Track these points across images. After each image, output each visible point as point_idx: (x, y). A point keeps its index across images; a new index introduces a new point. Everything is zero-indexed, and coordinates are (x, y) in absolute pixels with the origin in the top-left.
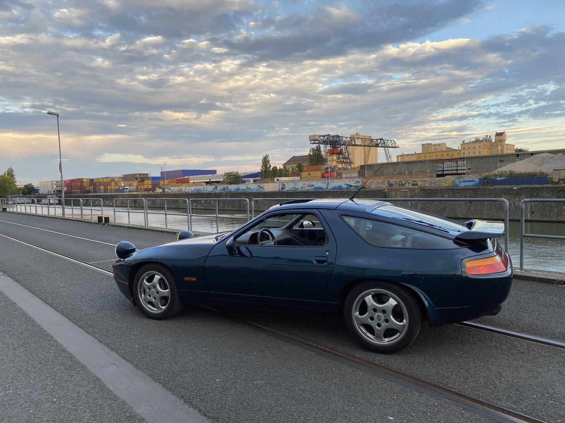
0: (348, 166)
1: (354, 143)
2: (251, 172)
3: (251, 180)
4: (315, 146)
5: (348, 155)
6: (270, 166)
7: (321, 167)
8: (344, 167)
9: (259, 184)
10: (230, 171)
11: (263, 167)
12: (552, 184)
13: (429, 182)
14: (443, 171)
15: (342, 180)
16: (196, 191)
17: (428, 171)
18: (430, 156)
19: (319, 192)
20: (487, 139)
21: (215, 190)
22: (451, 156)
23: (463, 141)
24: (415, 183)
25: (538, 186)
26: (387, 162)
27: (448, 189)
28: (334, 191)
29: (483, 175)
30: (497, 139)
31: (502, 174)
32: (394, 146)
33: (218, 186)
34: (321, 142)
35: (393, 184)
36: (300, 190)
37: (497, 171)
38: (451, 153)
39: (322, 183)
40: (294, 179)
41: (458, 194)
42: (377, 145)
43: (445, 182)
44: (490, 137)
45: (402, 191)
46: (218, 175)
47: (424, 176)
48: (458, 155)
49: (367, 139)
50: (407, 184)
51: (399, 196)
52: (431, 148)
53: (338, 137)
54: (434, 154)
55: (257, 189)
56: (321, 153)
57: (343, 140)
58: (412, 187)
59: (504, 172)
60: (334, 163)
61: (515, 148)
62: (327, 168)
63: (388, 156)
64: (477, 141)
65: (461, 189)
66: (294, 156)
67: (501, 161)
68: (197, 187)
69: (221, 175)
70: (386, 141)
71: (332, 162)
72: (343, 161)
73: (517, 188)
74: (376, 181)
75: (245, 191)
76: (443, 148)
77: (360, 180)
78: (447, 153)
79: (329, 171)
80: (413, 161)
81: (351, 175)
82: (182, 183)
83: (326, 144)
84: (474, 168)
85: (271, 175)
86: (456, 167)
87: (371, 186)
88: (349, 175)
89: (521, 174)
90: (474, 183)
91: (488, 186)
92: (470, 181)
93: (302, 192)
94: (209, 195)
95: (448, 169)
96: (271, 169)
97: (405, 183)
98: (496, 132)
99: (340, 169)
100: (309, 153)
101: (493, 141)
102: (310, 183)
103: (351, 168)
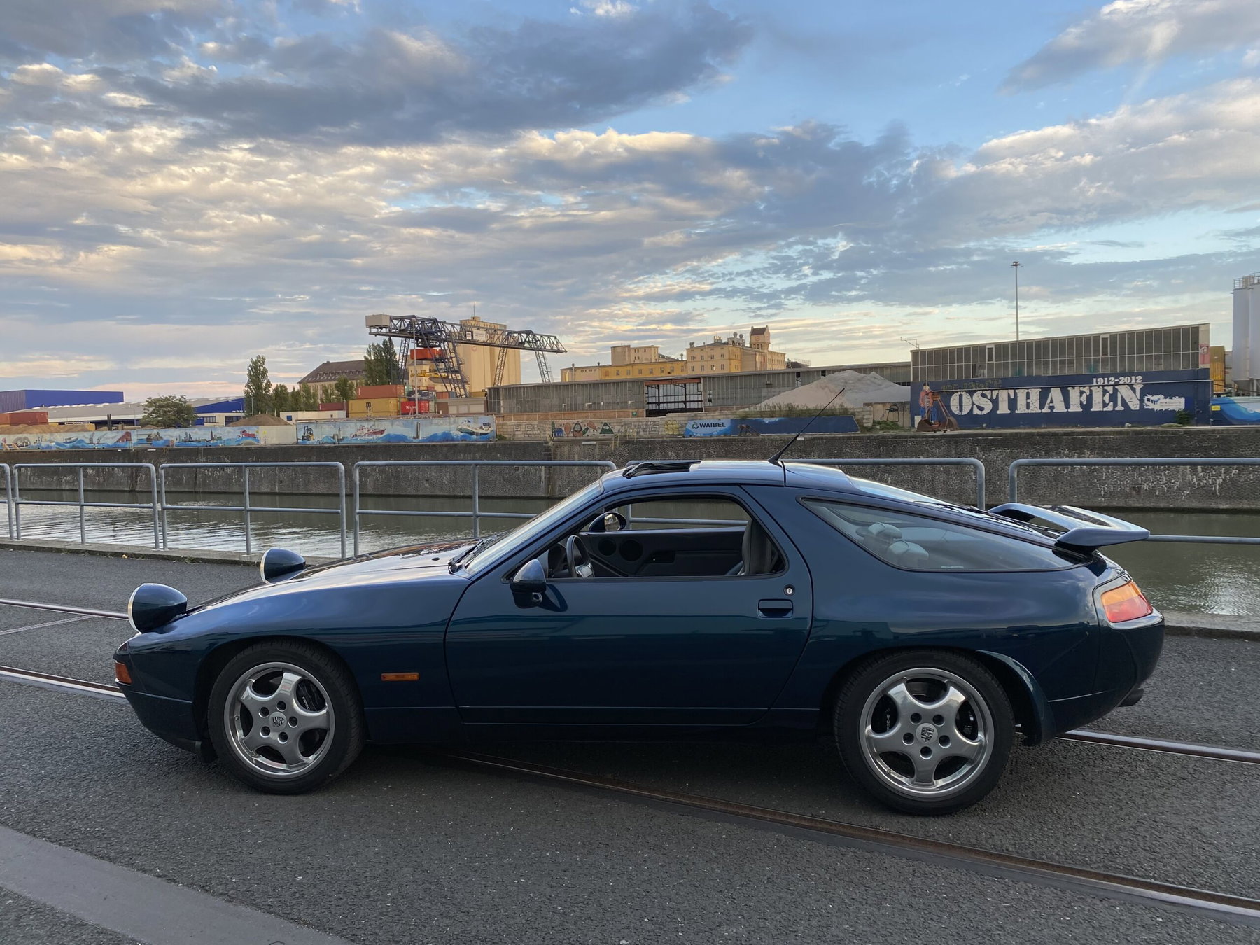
0: (457, 389)
1: (470, 338)
2: (217, 398)
3: (220, 417)
4: (379, 341)
5: (459, 365)
6: (269, 385)
7: (396, 389)
8: (450, 390)
9: (244, 428)
10: (164, 395)
11: (249, 387)
12: (862, 432)
13: (635, 426)
14: (659, 403)
15: (452, 420)
16: (71, 444)
17: (629, 402)
18: (628, 373)
19: (400, 446)
20: (736, 341)
21: (123, 442)
22: (669, 373)
23: (692, 344)
24: (608, 428)
25: (841, 435)
26: (542, 382)
27: (675, 442)
28: (434, 446)
29: (738, 413)
30: (754, 341)
31: (773, 411)
32: (556, 349)
33: (132, 432)
34: (394, 333)
35: (563, 429)
36: (349, 441)
37: (765, 405)
38: (668, 367)
39: (405, 426)
40: (332, 416)
41: (693, 452)
42: (520, 346)
43: (666, 426)
44: (741, 336)
45: (584, 445)
46: (127, 404)
47: (622, 414)
48: (682, 370)
49: (500, 330)
50: (591, 430)
51: (576, 457)
52: (629, 356)
53: (434, 323)
54: (636, 369)
55: (239, 440)
56: (395, 356)
57: (447, 331)
58: (601, 436)
59: (777, 408)
60: (424, 382)
61: (786, 360)
62: (411, 393)
63: (544, 370)
64: (718, 343)
65: (700, 441)
66: (328, 362)
67: (769, 385)
68: (73, 436)
69: (138, 405)
70: (539, 337)
71: (420, 377)
72: (448, 377)
73: (803, 439)
74: (527, 422)
75: (209, 444)
76: (651, 356)
77: (490, 419)
78: (660, 366)
79: (417, 401)
80: (596, 382)
81: (469, 409)
82: (29, 424)
83: (406, 337)
84: (718, 399)
85: (272, 407)
86: (684, 397)
87: (517, 433)
88: (463, 410)
89: (808, 410)
90: (722, 428)
91: (748, 436)
92: (714, 425)
93: (357, 447)
94: (108, 454)
95: (668, 401)
96: (271, 390)
97: (587, 429)
98: (752, 328)
99: (440, 394)
100: (365, 357)
101: (747, 345)
102: (374, 425)
103: (466, 394)
